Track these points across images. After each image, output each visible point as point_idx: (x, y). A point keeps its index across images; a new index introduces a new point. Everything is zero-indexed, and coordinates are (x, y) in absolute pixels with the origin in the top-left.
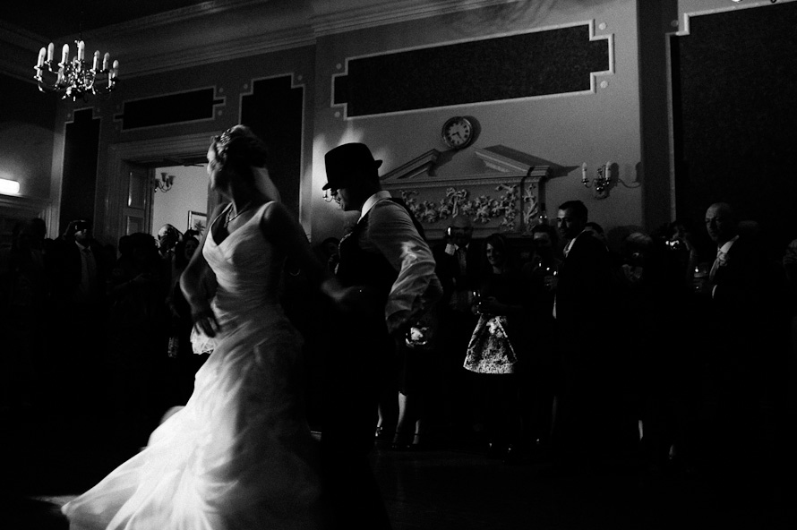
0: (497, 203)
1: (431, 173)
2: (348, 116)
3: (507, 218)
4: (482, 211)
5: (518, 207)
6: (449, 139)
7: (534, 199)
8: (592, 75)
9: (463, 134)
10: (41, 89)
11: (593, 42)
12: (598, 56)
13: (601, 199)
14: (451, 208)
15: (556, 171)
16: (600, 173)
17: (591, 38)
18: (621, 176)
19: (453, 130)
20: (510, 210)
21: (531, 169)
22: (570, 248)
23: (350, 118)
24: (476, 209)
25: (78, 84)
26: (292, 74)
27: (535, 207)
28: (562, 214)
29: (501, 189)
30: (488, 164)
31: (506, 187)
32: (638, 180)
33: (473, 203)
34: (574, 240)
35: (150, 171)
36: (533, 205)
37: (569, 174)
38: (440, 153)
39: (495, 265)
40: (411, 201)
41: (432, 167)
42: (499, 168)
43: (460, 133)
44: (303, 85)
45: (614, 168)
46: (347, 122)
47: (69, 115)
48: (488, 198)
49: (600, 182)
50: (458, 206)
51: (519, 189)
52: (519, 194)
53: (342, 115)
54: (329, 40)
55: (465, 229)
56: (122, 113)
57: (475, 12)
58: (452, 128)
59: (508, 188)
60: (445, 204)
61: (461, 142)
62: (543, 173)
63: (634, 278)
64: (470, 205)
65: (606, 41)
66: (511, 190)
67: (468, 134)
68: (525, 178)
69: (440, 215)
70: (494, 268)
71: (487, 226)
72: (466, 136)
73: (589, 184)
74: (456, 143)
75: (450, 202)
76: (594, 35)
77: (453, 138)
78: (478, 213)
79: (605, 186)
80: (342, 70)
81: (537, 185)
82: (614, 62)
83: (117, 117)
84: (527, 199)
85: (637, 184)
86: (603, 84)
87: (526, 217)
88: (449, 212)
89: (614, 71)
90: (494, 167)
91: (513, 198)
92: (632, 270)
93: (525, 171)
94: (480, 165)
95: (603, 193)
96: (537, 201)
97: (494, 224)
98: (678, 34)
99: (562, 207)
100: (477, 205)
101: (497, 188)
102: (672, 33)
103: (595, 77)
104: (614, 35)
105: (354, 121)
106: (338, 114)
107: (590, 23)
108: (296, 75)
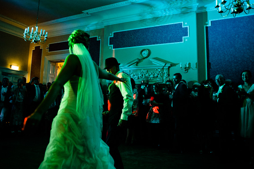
0: (156, 74)
1: (137, 65)
2: (113, 48)
3: (159, 78)
4: (152, 76)
5: (162, 75)
6: (142, 55)
7: (166, 73)
8: (183, 37)
9: (146, 54)
10: (25, 40)
11: (184, 28)
12: (185, 32)
13: (185, 73)
14: (142, 75)
15: (172, 65)
16: (185, 65)
17: (183, 27)
18: (191, 66)
19: (143, 53)
20: (160, 76)
21: (166, 64)
22: (177, 87)
24: (150, 75)
25: (36, 39)
26: (97, 36)
27: (167, 75)
28: (174, 77)
29: (157, 70)
30: (153, 63)
31: (158, 69)
32: (196, 68)
33: (149, 74)
34: (178, 84)
35: (56, 63)
36: (166, 74)
37: (176, 66)
38: (139, 59)
39: (156, 92)
40: (131, 73)
41: (137, 63)
42: (156, 64)
44: (100, 40)
45: (189, 64)
46: (113, 50)
47: (33, 48)
48: (153, 72)
49: (185, 68)
50: (145, 75)
51: (162, 70)
52: (162, 71)
53: (111, 48)
54: (108, 27)
55: (147, 81)
56: (49, 47)
57: (149, 19)
58: (143, 52)
59: (159, 70)
60: (141, 74)
61: (146, 56)
62: (169, 65)
63: (195, 95)
64: (148, 74)
65: (187, 28)
66: (160, 70)
67: (147, 54)
68: (164, 67)
69: (139, 77)
70: (155, 92)
71: (153, 80)
72: (147, 55)
73: (182, 69)
74: (144, 56)
75: (142, 73)
76: (184, 26)
77: (143, 55)
78: (150, 77)
79: (187, 69)
80: (112, 35)
81: (167, 69)
82: (189, 34)
83: (47, 48)
84: (164, 73)
85: (196, 69)
86: (186, 40)
87: (164, 78)
88: (142, 76)
89: (189, 36)
91: (160, 72)
92: (195, 93)
93: (164, 65)
94: (151, 63)
95: (186, 71)
96: (167, 73)
97: (155, 80)
98: (208, 26)
99: (175, 75)
100: (150, 74)
101: (156, 70)
102: (206, 26)
103: (184, 38)
104: (189, 26)
105: (115, 50)
106: (110, 48)
107: (183, 22)
108: (98, 37)
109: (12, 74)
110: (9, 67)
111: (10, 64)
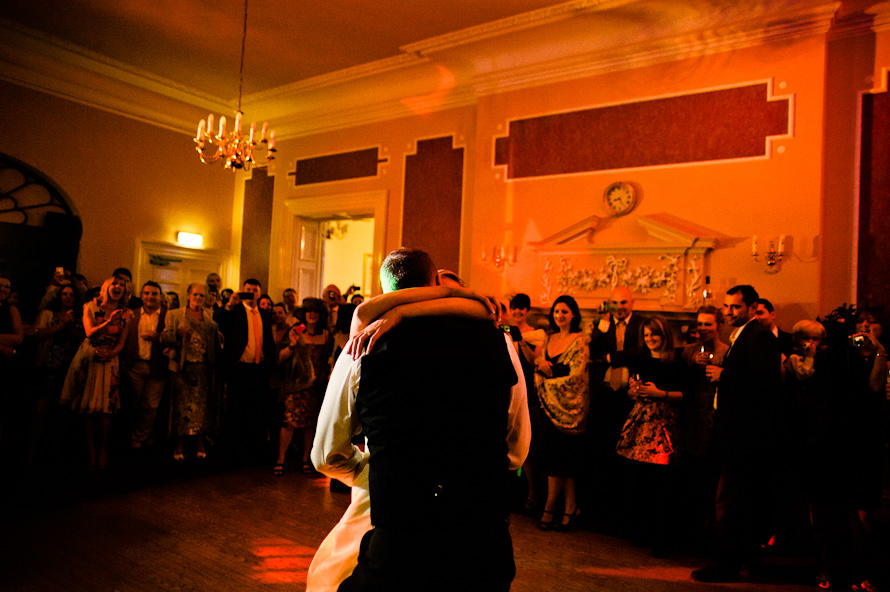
0: (658, 274)
1: (590, 240)
2: (509, 177)
3: (669, 290)
4: (643, 281)
5: (681, 276)
6: (610, 204)
7: (698, 271)
8: (768, 139)
9: (624, 199)
10: (203, 160)
11: (771, 103)
12: (776, 118)
13: (771, 273)
14: (610, 276)
15: (720, 243)
16: (772, 246)
17: (770, 98)
18: (796, 249)
19: (615, 194)
20: (672, 282)
21: (696, 240)
22: (737, 336)
23: (510, 181)
24: (636, 278)
25: (237, 155)
26: (454, 134)
27: (699, 278)
28: (730, 300)
29: (663, 258)
30: (650, 233)
31: (668, 257)
32: (815, 254)
33: (634, 272)
35: (322, 224)
36: (696, 276)
37: (738, 246)
38: (600, 219)
40: (569, 267)
41: (593, 231)
42: (662, 238)
43: (622, 198)
44: (464, 146)
45: (788, 242)
46: (506, 184)
48: (650, 268)
49: (772, 256)
50: (617, 273)
51: (682, 259)
52: (682, 265)
53: (502, 176)
54: (490, 100)
56: (294, 170)
57: (641, 70)
58: (613, 193)
59: (671, 258)
60: (604, 272)
61: (623, 209)
62: (709, 244)
63: (803, 370)
64: (630, 274)
65: (785, 103)
66: (674, 260)
67: (631, 200)
68: (689, 248)
69: (599, 283)
70: (653, 352)
71: (647, 297)
72: (628, 202)
73: (758, 258)
74: (617, 209)
75: (610, 270)
76: (773, 94)
77: (615, 204)
78: (638, 284)
79: (774, 260)
80: (503, 131)
81: (702, 257)
82: (794, 126)
83: (290, 174)
84: (691, 270)
85: (813, 259)
86: (781, 150)
87: (690, 289)
88: (608, 280)
89: (794, 135)
90: (657, 236)
91: (676, 269)
92: (801, 360)
93: (689, 243)
94: (642, 233)
95: (774, 268)
96: (701, 272)
97: (654, 293)
98: (872, 91)
100: (637, 275)
101: (659, 258)
102: (865, 91)
103: (772, 142)
104: (795, 95)
105: (515, 183)
106: (498, 176)
107: (769, 82)
108: (458, 135)
109: (179, 261)
110: (170, 240)
111: (173, 229)
